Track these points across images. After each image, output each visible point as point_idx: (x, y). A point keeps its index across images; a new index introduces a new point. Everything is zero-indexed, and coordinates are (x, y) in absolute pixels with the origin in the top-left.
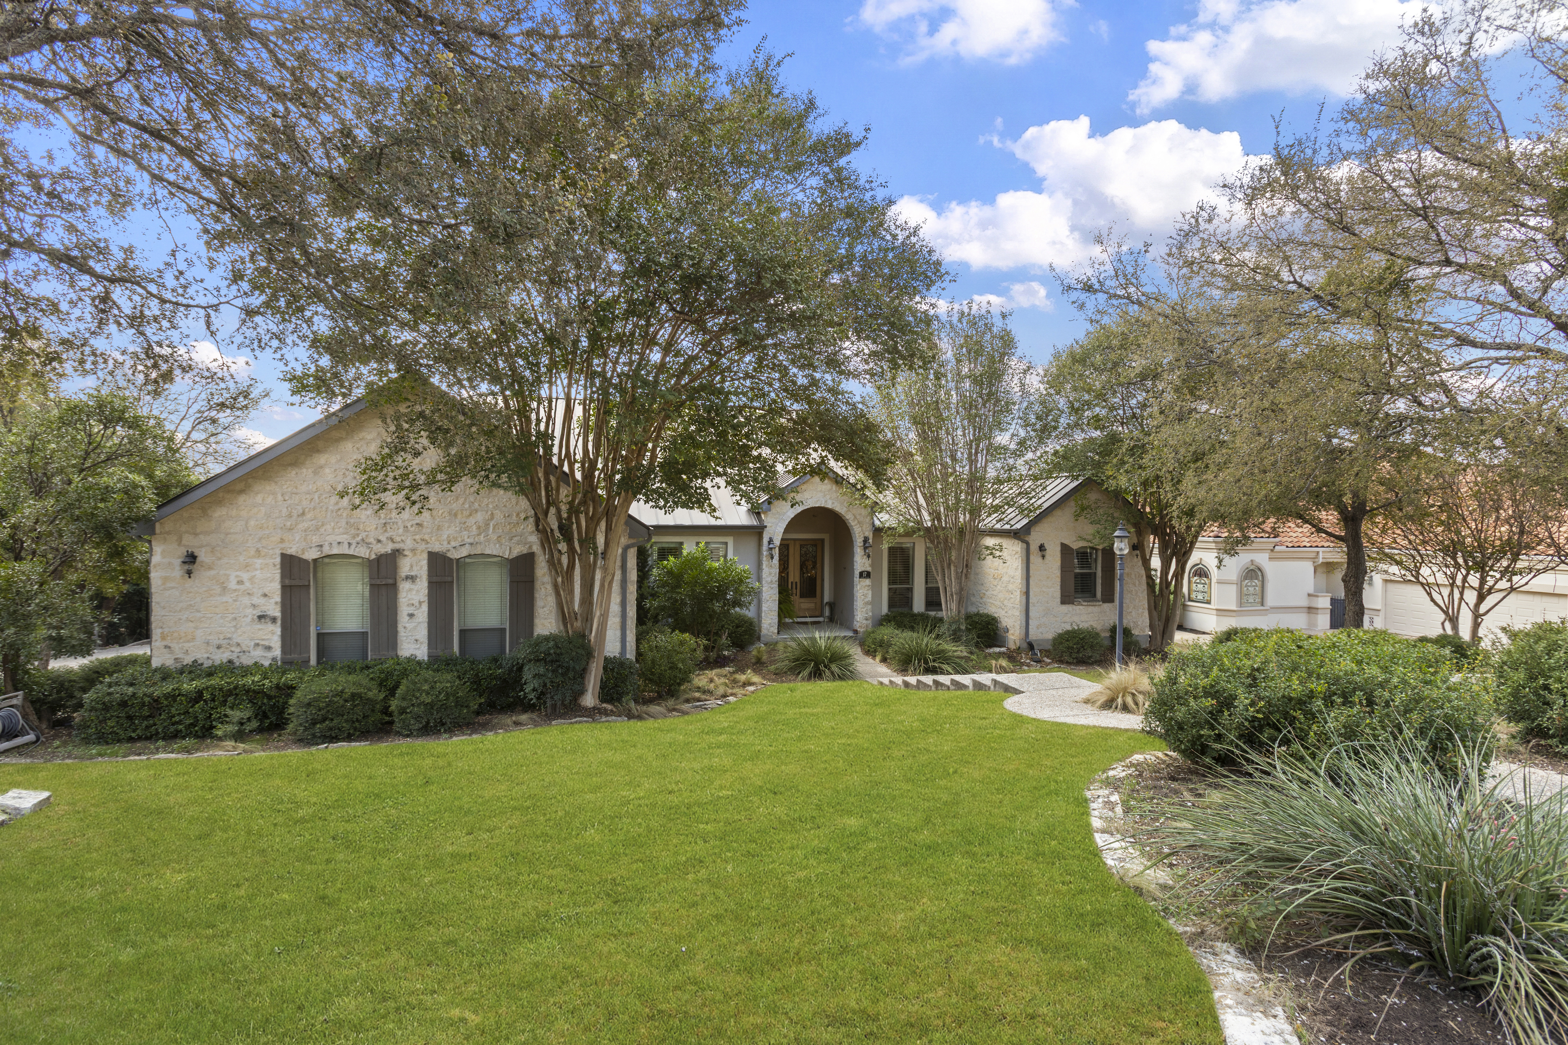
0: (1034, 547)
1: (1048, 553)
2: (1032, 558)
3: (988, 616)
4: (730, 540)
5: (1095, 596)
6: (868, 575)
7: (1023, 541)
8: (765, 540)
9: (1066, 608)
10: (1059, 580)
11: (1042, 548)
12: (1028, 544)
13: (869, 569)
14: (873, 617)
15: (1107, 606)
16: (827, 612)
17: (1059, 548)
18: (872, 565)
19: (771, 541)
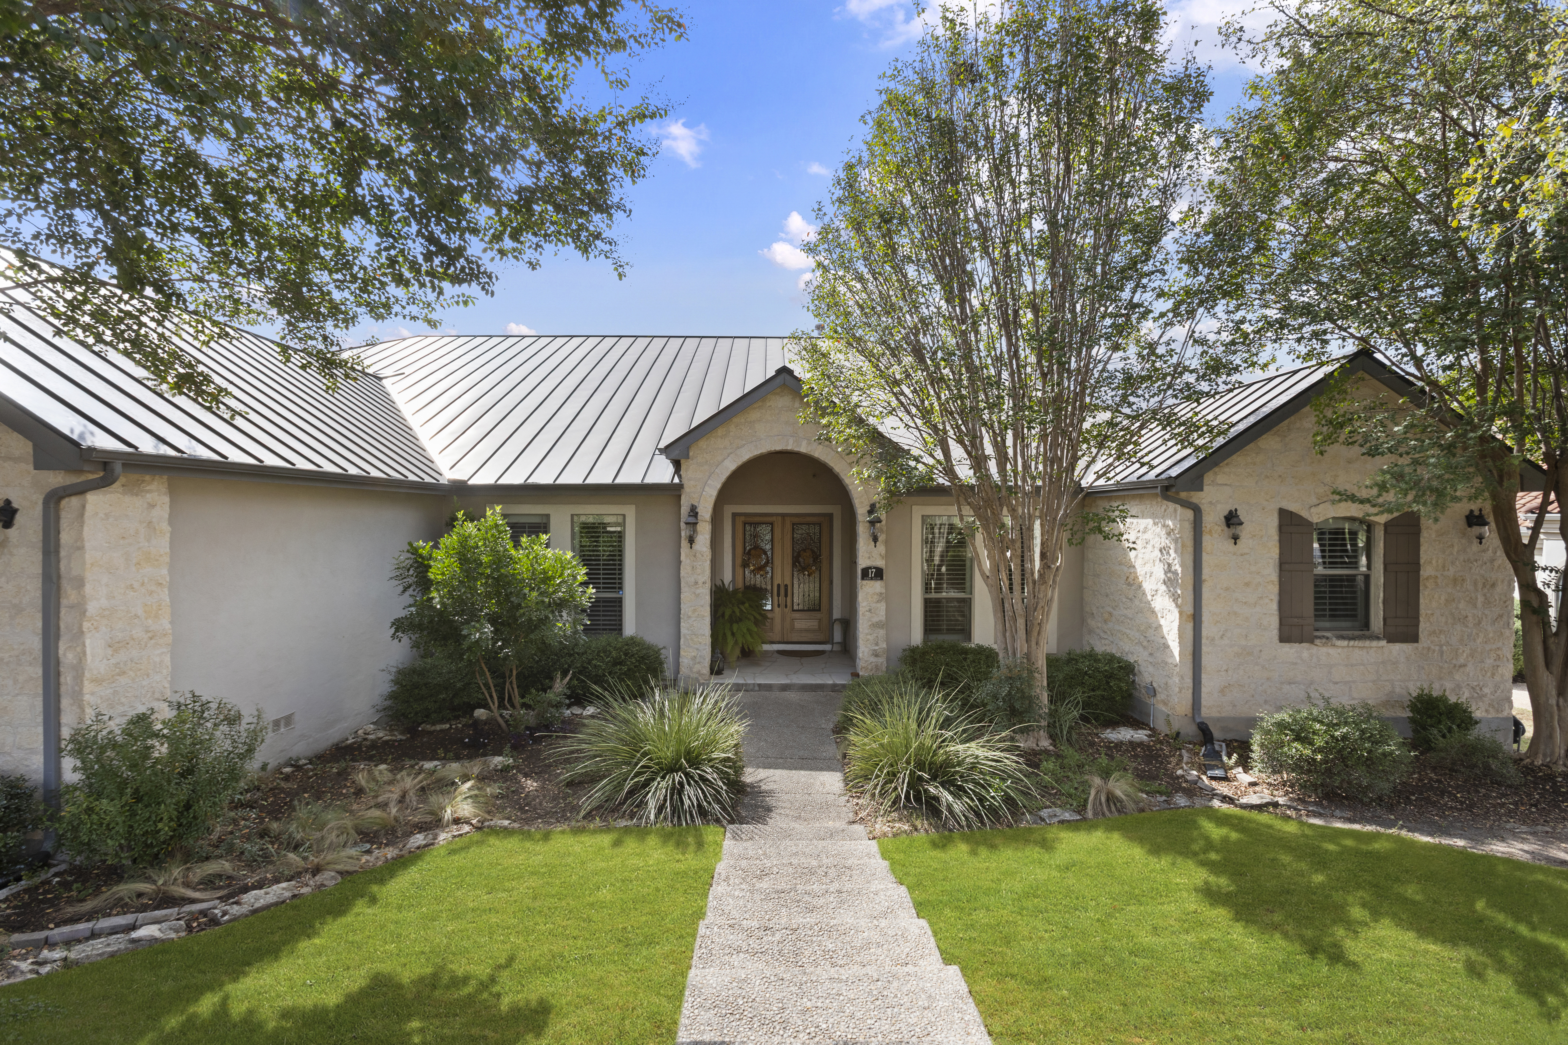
0: (1213, 518)
1: (1245, 532)
2: (1207, 542)
3: (1111, 659)
4: (630, 512)
5: (1366, 625)
6: (879, 574)
7: (1186, 504)
8: (685, 510)
9: (1291, 651)
10: (1275, 589)
11: (1232, 520)
12: (1197, 511)
13: (880, 563)
14: (888, 650)
15: (1398, 649)
16: (838, 636)
17: (1273, 522)
18: (887, 557)
19: (694, 512)
